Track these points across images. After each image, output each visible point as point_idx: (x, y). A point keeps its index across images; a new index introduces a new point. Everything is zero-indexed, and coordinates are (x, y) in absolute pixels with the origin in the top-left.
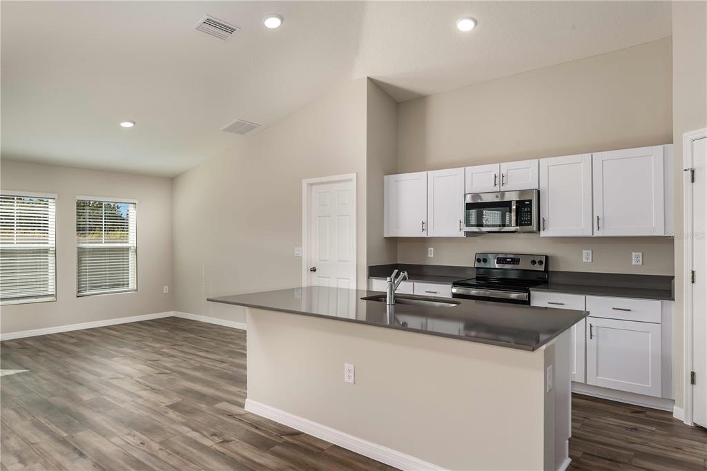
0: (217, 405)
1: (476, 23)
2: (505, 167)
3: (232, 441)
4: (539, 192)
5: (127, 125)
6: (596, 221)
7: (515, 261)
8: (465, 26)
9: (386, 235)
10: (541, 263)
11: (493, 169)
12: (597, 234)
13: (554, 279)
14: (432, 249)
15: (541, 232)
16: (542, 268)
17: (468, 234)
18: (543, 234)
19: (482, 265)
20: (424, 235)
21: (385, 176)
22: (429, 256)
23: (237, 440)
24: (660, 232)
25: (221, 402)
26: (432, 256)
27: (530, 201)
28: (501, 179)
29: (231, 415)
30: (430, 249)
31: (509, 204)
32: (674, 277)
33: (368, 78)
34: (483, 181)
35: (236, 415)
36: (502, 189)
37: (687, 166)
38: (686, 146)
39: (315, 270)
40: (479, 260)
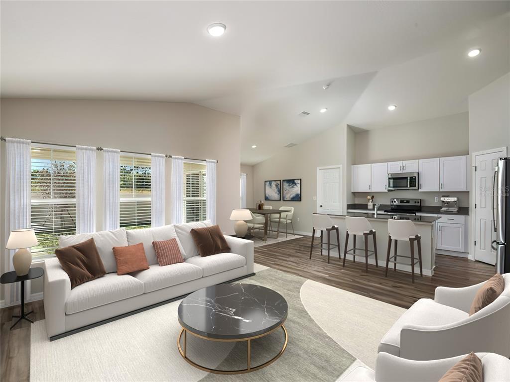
1: (396, 107)
2: (405, 163)
4: (418, 173)
5: (254, 147)
6: (441, 185)
7: (408, 202)
8: (392, 108)
9: (352, 191)
10: (418, 202)
11: (400, 164)
12: (441, 190)
13: (422, 209)
16: (419, 204)
17: (389, 190)
18: (420, 190)
19: (394, 204)
20: (370, 191)
21: (352, 166)
24: (465, 190)
27: (415, 177)
28: (403, 168)
31: (407, 178)
32: (469, 207)
33: (347, 124)
34: (396, 168)
36: (404, 172)
37: (473, 165)
38: (474, 158)
39: (322, 206)
40: (392, 202)
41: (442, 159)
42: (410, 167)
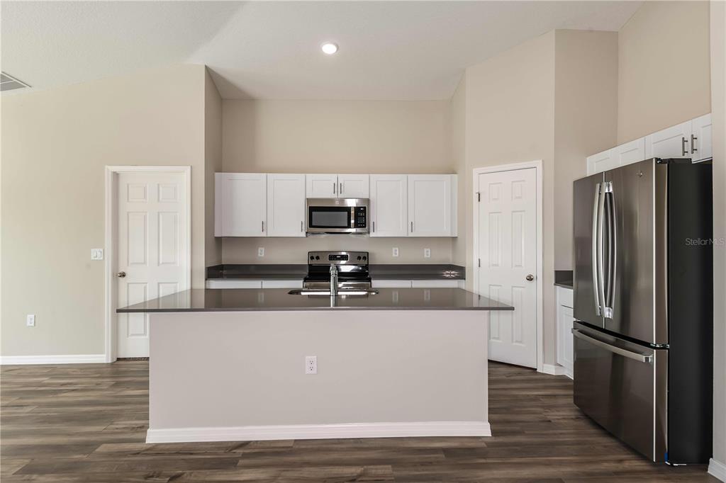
0: (97, 450)
1: (338, 49)
2: (343, 178)
3: (183, 474)
4: (369, 201)
6: (410, 225)
7: (344, 256)
8: (329, 49)
9: (216, 235)
10: (364, 258)
11: (332, 178)
12: (411, 235)
13: (371, 272)
14: (263, 249)
15: (371, 233)
16: (366, 262)
18: (372, 234)
19: (315, 262)
20: (264, 235)
21: (217, 174)
22: (259, 255)
23: (188, 472)
25: (99, 446)
26: (263, 255)
27: (365, 208)
28: (338, 187)
29: (137, 453)
30: (260, 249)
31: (348, 209)
32: (465, 267)
33: (206, 66)
34: (322, 188)
35: (144, 451)
37: (475, 191)
38: (475, 177)
39: (123, 275)
40: (312, 258)
41: (412, 177)
42: (353, 189)
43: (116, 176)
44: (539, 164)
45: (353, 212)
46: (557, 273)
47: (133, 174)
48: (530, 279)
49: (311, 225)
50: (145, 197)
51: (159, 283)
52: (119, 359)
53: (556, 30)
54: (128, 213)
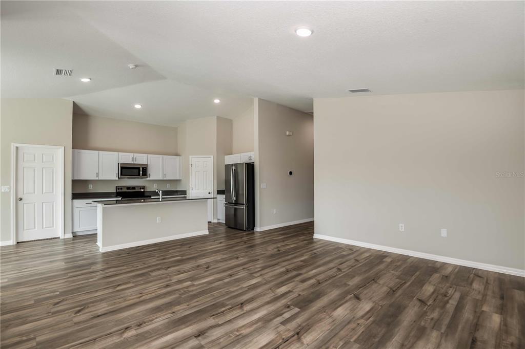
1: (142, 107)
2: (136, 155)
4: (147, 165)
6: (164, 176)
7: (134, 188)
8: (138, 106)
11: (131, 155)
12: (164, 179)
14: (92, 185)
16: (143, 190)
19: (120, 191)
20: (97, 179)
22: (89, 188)
27: (146, 168)
28: (134, 159)
30: (90, 185)
31: (139, 168)
32: (186, 191)
33: (73, 102)
34: (127, 159)
36: (134, 163)
37: (190, 163)
38: (190, 159)
39: (21, 199)
40: (119, 189)
41: (165, 156)
42: (141, 159)
43: (17, 148)
44: (212, 157)
45: (141, 169)
46: (218, 191)
47: (26, 148)
48: (209, 193)
49: (121, 175)
50: (34, 160)
51: (43, 203)
52: (18, 243)
53: (217, 117)
54: (24, 168)
